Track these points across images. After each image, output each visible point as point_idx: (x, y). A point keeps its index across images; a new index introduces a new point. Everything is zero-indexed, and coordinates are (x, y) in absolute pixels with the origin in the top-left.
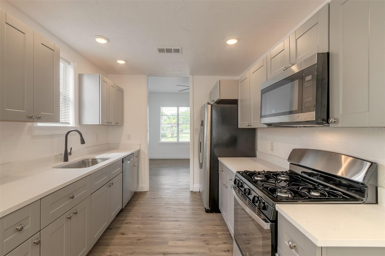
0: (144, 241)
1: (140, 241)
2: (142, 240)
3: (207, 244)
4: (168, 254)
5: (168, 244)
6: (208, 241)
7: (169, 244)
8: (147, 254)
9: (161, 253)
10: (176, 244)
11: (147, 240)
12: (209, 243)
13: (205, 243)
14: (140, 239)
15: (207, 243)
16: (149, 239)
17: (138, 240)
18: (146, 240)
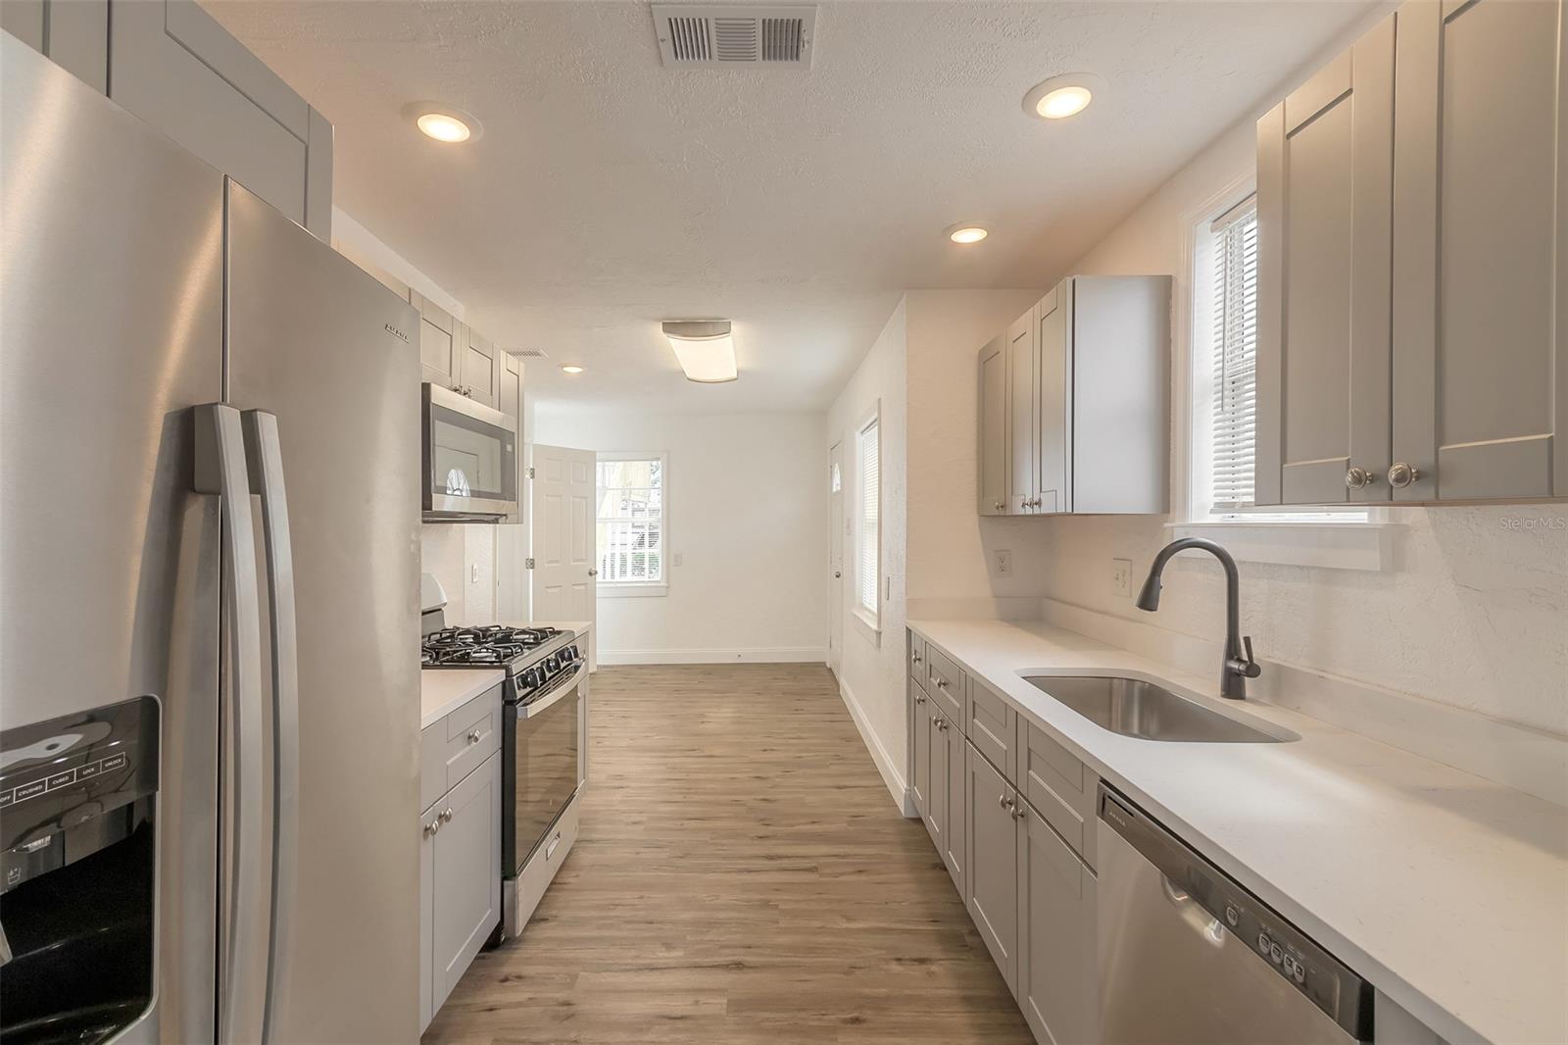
0: (833, 1017)
1: (850, 1016)
2: (845, 1021)
3: (569, 1004)
4: (727, 966)
5: (728, 1000)
6: (555, 1017)
7: (726, 1001)
8: (799, 966)
9: (751, 967)
10: (697, 1002)
11: (820, 1020)
12: (561, 1008)
13: (573, 1009)
14: (855, 1026)
15: (565, 1008)
16: (811, 1023)
17: (856, 1020)
18: (825, 1017)
